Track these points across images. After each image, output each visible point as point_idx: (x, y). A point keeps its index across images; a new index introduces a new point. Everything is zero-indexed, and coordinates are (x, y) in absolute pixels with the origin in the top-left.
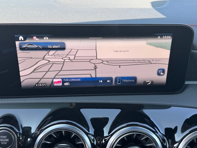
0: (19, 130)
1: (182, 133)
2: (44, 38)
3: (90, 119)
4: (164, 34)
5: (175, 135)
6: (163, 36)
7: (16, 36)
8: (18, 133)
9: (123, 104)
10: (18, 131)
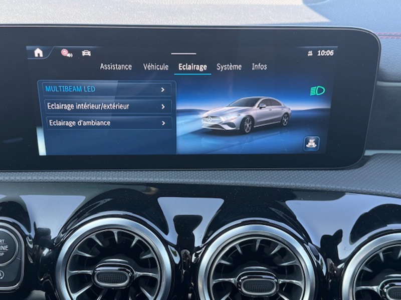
0: (29, 231)
1: (351, 244)
2: (83, 52)
3: (173, 218)
4: (320, 47)
5: (339, 246)
6: (319, 52)
7: (28, 48)
8: (27, 236)
9: (238, 186)
10: (27, 233)
